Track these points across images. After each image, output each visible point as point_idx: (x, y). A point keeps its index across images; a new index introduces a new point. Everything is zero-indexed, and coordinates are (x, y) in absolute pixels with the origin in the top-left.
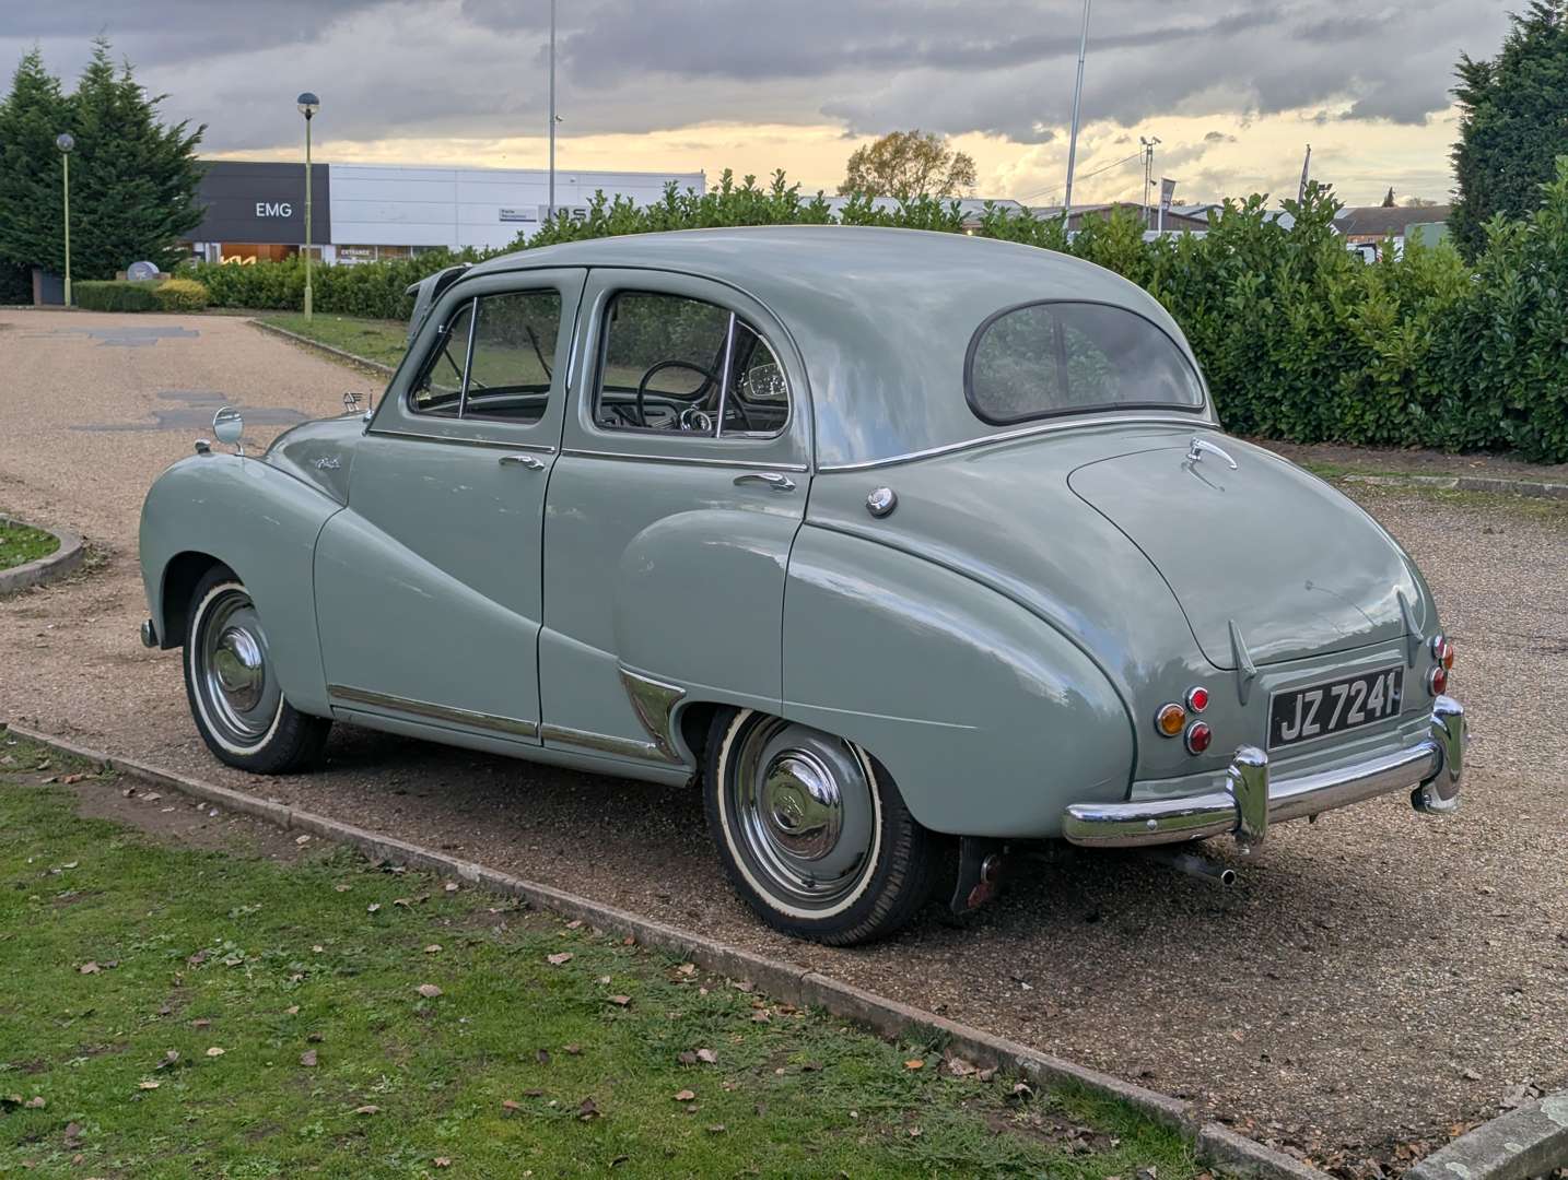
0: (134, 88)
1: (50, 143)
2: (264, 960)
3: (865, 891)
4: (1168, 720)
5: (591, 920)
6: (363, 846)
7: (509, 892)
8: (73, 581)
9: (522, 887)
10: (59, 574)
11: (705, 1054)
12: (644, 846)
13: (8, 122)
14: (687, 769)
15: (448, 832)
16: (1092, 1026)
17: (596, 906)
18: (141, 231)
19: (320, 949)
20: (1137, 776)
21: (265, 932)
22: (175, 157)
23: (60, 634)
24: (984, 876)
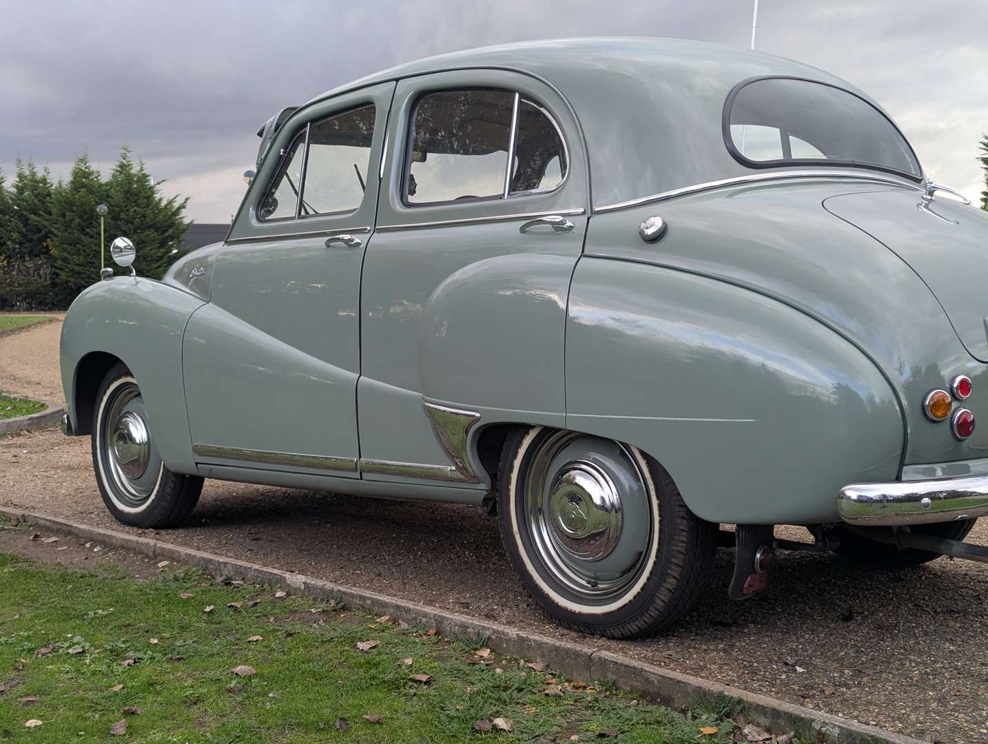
0: (145, 176)
1: (93, 210)
2: (106, 650)
3: (645, 585)
4: (936, 405)
5: (398, 614)
6: (211, 567)
7: (328, 595)
8: (53, 429)
9: (339, 591)
10: (43, 425)
11: (500, 722)
12: (449, 570)
13: (68, 198)
14: (483, 486)
15: (288, 563)
16: (870, 703)
17: (403, 603)
18: (149, 263)
19: (156, 641)
20: (906, 461)
21: (112, 629)
22: (170, 217)
23: (29, 456)
24: (757, 566)
